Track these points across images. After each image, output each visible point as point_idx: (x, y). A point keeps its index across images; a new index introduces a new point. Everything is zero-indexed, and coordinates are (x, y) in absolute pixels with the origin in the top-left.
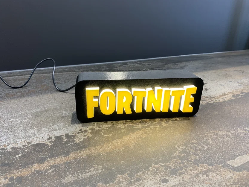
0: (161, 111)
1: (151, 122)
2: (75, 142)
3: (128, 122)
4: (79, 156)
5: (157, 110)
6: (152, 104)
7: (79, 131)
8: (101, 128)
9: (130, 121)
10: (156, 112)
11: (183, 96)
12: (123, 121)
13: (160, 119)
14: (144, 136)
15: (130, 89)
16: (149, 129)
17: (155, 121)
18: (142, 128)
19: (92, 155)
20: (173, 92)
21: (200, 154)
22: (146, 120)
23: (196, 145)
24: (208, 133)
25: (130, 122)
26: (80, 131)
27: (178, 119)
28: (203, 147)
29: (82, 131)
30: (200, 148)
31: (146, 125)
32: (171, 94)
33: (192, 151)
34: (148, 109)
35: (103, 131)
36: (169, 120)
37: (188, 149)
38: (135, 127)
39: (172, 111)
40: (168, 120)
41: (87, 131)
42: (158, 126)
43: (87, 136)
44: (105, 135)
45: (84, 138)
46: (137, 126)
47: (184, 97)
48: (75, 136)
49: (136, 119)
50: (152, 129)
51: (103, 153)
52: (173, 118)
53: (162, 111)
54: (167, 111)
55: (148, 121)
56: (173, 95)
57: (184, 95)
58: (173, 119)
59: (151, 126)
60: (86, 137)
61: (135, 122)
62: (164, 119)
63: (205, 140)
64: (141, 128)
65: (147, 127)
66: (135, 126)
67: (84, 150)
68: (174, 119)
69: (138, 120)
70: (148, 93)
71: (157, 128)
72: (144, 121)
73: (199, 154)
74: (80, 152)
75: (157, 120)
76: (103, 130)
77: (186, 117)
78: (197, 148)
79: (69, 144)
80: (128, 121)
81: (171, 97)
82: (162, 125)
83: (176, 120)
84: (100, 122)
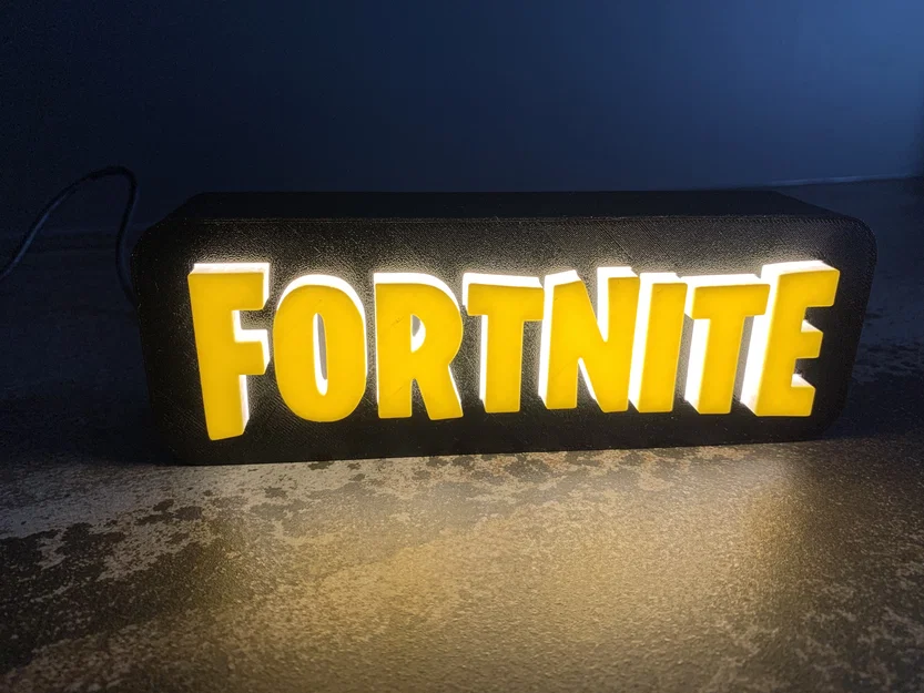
0: (631, 406)
1: (574, 468)
2: (103, 576)
3: (445, 463)
4: (88, 670)
5: (609, 403)
6: (581, 362)
7: (155, 509)
8: (283, 494)
9: (456, 463)
10: (605, 409)
11: (757, 320)
12: (417, 459)
13: (627, 452)
14: (526, 551)
15: (453, 278)
16: (559, 507)
17: (597, 464)
18: (518, 504)
19: (172, 670)
20: (700, 290)
21: (888, 682)
22: (547, 455)
23: (851, 617)
24: (915, 537)
25: (458, 468)
26: (160, 513)
27: (726, 451)
28: (900, 630)
29: (171, 510)
30: (878, 642)
31: (543, 487)
32: (689, 310)
33: (827, 659)
34: (553, 392)
35: (290, 515)
36: (678, 456)
37: (803, 647)
38: (479, 498)
39: (696, 408)
40: (673, 460)
41: (200, 510)
42: (610, 494)
43: (185, 543)
44: (289, 540)
45: (166, 550)
46: (494, 489)
47: (762, 327)
48: (119, 537)
49: (489, 450)
50: (580, 508)
51: (242, 655)
52: (701, 448)
53: (636, 406)
54: (664, 404)
55: (556, 463)
56: (699, 313)
57: (762, 312)
58: (699, 455)
59: (575, 494)
60: (176, 549)
61: (485, 464)
62: (649, 453)
63: (903, 584)
64: (512, 501)
65: (546, 496)
66: (483, 492)
67: (132, 633)
68: (707, 452)
69: (500, 457)
70: (555, 299)
71: (606, 501)
72: (533, 462)
73: (883, 683)
74: (104, 647)
75: (610, 458)
76: (288, 507)
77: (776, 440)
78: (862, 639)
79: (59, 592)
80: (447, 458)
81: (688, 325)
82: (637, 489)
83: (717, 460)
84: (289, 465)
